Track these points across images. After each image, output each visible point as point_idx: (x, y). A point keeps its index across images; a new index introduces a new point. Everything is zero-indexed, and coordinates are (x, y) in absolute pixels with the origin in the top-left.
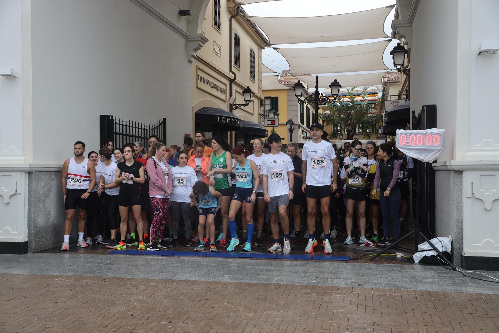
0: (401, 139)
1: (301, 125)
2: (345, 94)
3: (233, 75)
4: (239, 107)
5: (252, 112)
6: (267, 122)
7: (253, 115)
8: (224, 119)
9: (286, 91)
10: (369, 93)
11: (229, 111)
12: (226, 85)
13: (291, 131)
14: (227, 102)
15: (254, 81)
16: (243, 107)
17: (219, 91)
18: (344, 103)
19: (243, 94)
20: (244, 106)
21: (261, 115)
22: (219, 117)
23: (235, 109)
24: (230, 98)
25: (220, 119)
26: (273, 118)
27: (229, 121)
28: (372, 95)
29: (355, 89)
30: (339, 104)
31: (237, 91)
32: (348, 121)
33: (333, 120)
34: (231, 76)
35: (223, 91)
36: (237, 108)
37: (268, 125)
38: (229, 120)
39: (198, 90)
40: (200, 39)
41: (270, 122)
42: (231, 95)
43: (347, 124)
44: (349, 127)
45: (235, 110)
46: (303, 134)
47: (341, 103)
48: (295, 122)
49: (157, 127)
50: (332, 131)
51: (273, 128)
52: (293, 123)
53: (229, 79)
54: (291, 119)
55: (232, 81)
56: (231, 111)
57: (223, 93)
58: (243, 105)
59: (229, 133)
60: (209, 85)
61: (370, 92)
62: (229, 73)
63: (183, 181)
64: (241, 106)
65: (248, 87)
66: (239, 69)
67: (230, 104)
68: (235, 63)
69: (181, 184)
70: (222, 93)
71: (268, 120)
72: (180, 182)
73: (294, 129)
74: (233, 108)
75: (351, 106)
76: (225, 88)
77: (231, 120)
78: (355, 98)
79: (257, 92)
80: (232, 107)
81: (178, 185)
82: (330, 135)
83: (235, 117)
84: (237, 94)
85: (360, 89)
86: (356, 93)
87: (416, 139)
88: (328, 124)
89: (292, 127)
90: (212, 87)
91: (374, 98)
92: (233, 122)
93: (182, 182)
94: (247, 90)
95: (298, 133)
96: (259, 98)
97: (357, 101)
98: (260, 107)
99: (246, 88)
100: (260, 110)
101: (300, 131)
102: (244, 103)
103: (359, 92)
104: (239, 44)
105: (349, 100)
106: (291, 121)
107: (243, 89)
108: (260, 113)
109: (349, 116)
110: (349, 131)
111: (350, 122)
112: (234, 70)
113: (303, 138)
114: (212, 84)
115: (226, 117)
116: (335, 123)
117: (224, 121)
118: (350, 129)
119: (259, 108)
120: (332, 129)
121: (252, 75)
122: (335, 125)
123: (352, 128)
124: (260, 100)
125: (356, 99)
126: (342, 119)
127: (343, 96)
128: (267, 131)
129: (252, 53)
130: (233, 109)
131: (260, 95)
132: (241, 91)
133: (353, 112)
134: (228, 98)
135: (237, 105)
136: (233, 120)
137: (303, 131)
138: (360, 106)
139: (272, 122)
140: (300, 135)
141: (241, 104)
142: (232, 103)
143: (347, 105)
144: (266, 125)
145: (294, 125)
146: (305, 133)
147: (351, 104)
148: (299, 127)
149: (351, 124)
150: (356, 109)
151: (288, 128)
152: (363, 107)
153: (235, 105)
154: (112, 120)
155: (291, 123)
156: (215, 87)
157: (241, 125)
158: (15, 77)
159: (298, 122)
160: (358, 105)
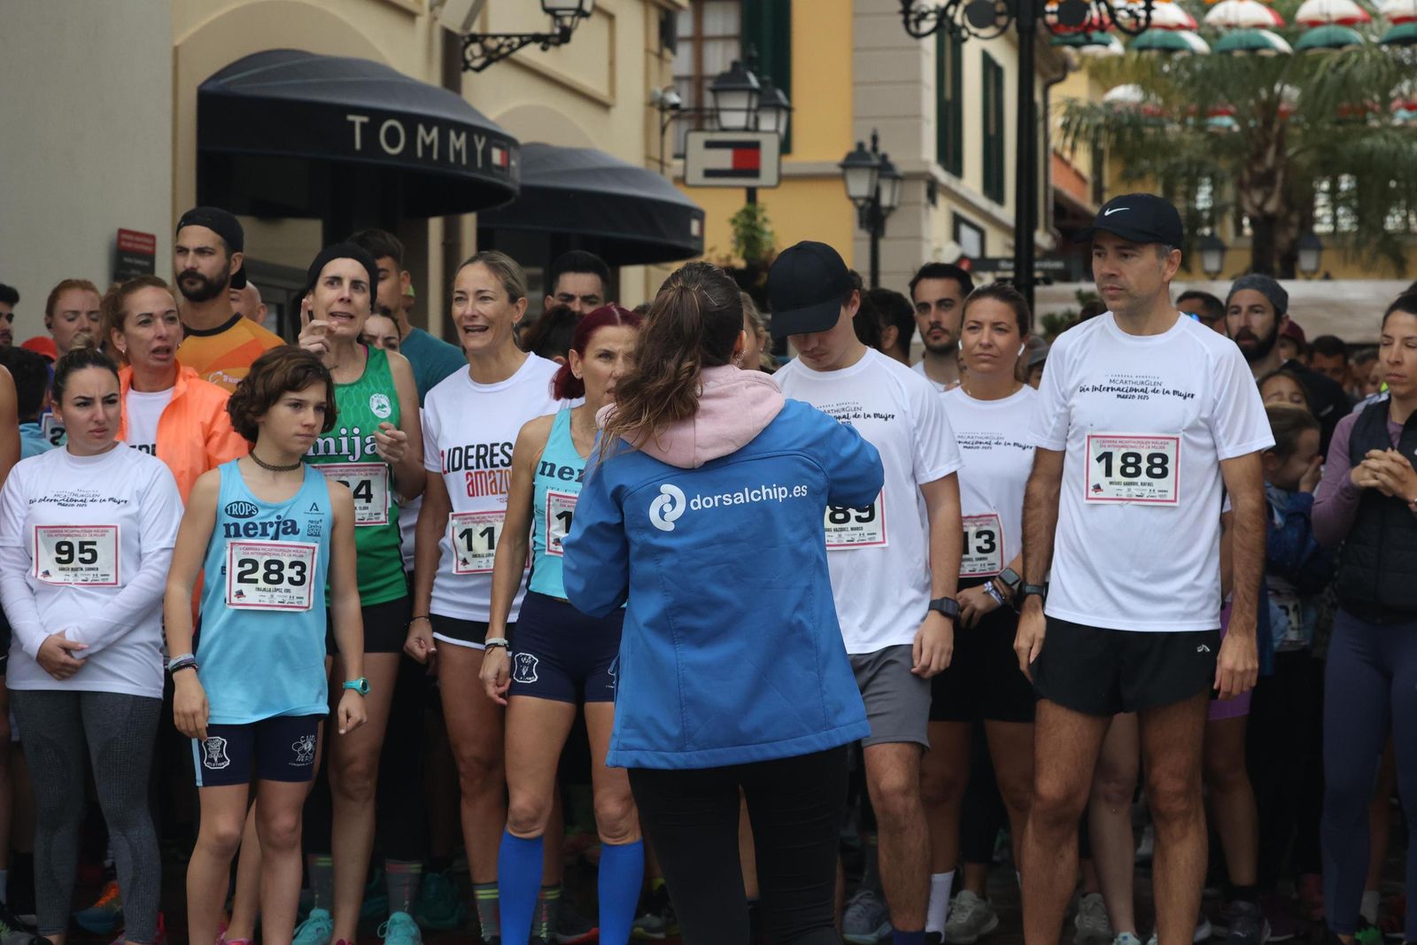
1: (942, 176)
4: (504, 50)
5: (598, 87)
6: (703, 158)
8: (392, 130)
11: (434, 79)
13: (873, 217)
14: (422, 22)
16: (531, 53)
18: (1229, 38)
20: (544, 49)
21: (663, 110)
22: (358, 120)
23: (477, 63)
25: (370, 131)
26: (746, 129)
27: (428, 149)
30: (1197, 43)
32: (1259, 156)
33: (1163, 149)
36: (492, 57)
37: (709, 173)
38: (428, 137)
41: (724, 159)
43: (1251, 173)
44: (1267, 197)
45: (478, 70)
46: (956, 237)
47: (1212, 34)
48: (902, 161)
51: (751, 194)
52: (891, 167)
54: (875, 139)
56: (451, 78)
58: (536, 38)
59: (435, 226)
63: (94, 554)
64: (522, 44)
67: (449, 36)
69: (81, 576)
71: (710, 145)
72: (70, 560)
73: (891, 209)
74: (467, 62)
75: (1282, 56)
77: (444, 139)
80: (458, 53)
81: (57, 576)
83: (471, 121)
89: (878, 191)
92: (458, 154)
93: (88, 556)
95: (925, 236)
97: (1314, 24)
98: (660, 56)
100: (655, 78)
101: (937, 222)
102: (544, 25)
105: (1264, 15)
106: (875, 149)
108: (655, 93)
109: (1268, 124)
110: (1264, 224)
111: (1270, 162)
115: (410, 121)
116: (1177, 166)
118: (1271, 206)
119: (654, 60)
122: (1177, 181)
123: (1287, 200)
124: (659, 6)
125: (1309, 9)
126: (1220, 143)
128: (700, 215)
130: (467, 66)
133: (1291, 93)
135: (495, 37)
136: (458, 142)
137: (957, 221)
138: (1336, 55)
139: (736, 159)
140: (935, 245)
141: (520, 36)
142: (456, 27)
143: (1252, 49)
144: (695, 176)
145: (896, 178)
146: (967, 234)
147: (1281, 44)
148: (933, 189)
149: (1280, 176)
150: (1312, 73)
151: (853, 199)
152: (1356, 63)
153: (478, 39)
155: (874, 168)
157: (517, 175)
159: (925, 158)
160: (1324, 48)
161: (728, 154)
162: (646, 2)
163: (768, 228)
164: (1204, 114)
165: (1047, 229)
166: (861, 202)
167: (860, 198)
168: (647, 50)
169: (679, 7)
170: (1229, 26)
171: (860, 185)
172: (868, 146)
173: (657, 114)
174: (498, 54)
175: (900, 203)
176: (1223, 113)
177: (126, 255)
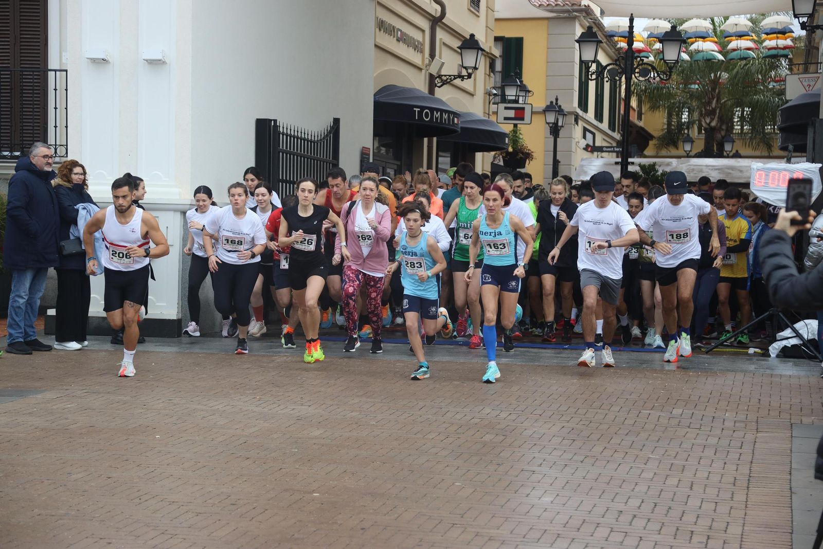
0: (757, 176)
1: (580, 113)
2: (703, 32)
3: (439, 8)
4: (448, 80)
5: (470, 88)
6: (503, 113)
7: (472, 95)
8: (427, 113)
9: (546, 22)
10: (768, 31)
11: (427, 90)
12: (423, 31)
13: (555, 130)
14: (423, 71)
15: (477, 13)
16: (458, 82)
17: (411, 48)
18: (699, 57)
19: (459, 51)
20: (462, 80)
21: (490, 95)
22: (417, 110)
23: (439, 85)
24: (430, 61)
25: (420, 113)
27: (437, 119)
28: (775, 35)
29: (732, 20)
31: (445, 44)
32: (709, 103)
33: (670, 96)
34: (435, 9)
35: (418, 47)
36: (444, 83)
37: (506, 119)
38: (437, 115)
39: (378, 50)
41: (511, 114)
42: (432, 55)
43: (705, 110)
44: (712, 120)
45: (439, 87)
46: (584, 137)
47: (692, 54)
48: (566, 107)
49: (327, 135)
50: (666, 127)
51: (515, 126)
52: (562, 110)
53: (431, 18)
54: (557, 100)
55: (436, 21)
56: (431, 91)
57: (418, 51)
58: (459, 76)
60: (394, 37)
61: (771, 29)
62: (429, 2)
64: (455, 79)
65: (472, 36)
67: (431, 76)
70: (415, 50)
71: (506, 108)
73: (562, 126)
74: (436, 84)
75: (721, 62)
76: (421, 40)
77: (441, 115)
78: (730, 41)
79: (484, 41)
80: (433, 81)
82: (659, 138)
83: (450, 110)
84: (444, 49)
85: (742, 21)
86: (732, 30)
87: (779, 177)
88: (654, 107)
89: (558, 119)
90: (398, 40)
91: (782, 43)
92: (445, 120)
94: (470, 44)
95: (573, 137)
96: (487, 53)
97: (734, 50)
98: (489, 76)
99: (468, 37)
101: (578, 131)
103: (739, 29)
106: (557, 104)
107: (460, 39)
108: (488, 89)
109: (714, 89)
110: (710, 132)
111: (714, 105)
113: (587, 148)
114: (399, 33)
115: (432, 110)
116: (674, 103)
117: (427, 117)
118: (713, 124)
119: (487, 77)
120: (665, 120)
122: (673, 111)
123: (721, 119)
124: (490, 58)
125: (732, 45)
126: (692, 95)
127: (696, 38)
128: (504, 134)
130: (436, 86)
131: (490, 47)
132: (456, 44)
133: (725, 75)
134: (427, 61)
135: (445, 76)
136: (445, 116)
137: (585, 130)
138: (744, 62)
139: (516, 114)
140: (577, 140)
141: (454, 76)
142: (435, 73)
143: (709, 60)
144: (501, 119)
145: (564, 115)
146: (589, 136)
147: (721, 57)
148: (577, 118)
149: (718, 111)
150: (733, 69)
151: (548, 123)
152: (752, 65)
153: (440, 76)
154: (276, 127)
155: (556, 111)
156: (403, 39)
157: (460, 126)
158: (164, 63)
159: (574, 106)
160: (739, 59)
161: (513, 112)
162: (485, 56)
163: (521, 137)
164: (687, 82)
165: (619, 132)
166: (551, 125)
167: (551, 123)
168: (485, 74)
169: (496, 57)
170: (699, 52)
171: (551, 118)
172: (554, 102)
173: (488, 96)
174: (447, 81)
175: (565, 124)
176: (695, 83)
177: (364, 154)
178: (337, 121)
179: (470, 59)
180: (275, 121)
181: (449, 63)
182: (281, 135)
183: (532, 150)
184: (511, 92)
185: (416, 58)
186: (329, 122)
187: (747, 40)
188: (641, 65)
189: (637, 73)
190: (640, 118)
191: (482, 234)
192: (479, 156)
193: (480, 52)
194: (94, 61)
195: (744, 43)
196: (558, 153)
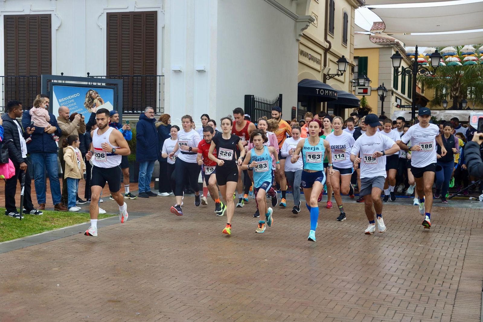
1: (394, 90)
2: (452, 53)
3: (328, 44)
4: (332, 76)
5: (343, 80)
6: (358, 91)
8: (322, 91)
9: (378, 50)
11: (322, 81)
12: (321, 55)
13: (382, 98)
14: (321, 73)
15: (346, 46)
16: (337, 77)
17: (315, 62)
18: (450, 64)
19: (337, 63)
20: (338, 76)
21: (352, 83)
22: (317, 90)
23: (328, 78)
24: (324, 68)
26: (364, 86)
29: (466, 47)
30: (444, 64)
31: (331, 60)
32: (455, 85)
33: (437, 82)
34: (326, 45)
35: (318, 62)
36: (330, 78)
37: (359, 93)
38: (327, 92)
39: (300, 64)
40: (308, 20)
42: (325, 65)
43: (453, 88)
44: (457, 93)
45: (328, 79)
46: (396, 101)
47: (446, 63)
48: (387, 88)
49: (276, 102)
50: (435, 96)
51: (364, 96)
52: (386, 89)
53: (325, 49)
54: (383, 84)
55: (327, 51)
56: (325, 81)
60: (307, 58)
62: (323, 42)
64: (335, 76)
65: (343, 56)
66: (333, 35)
67: (324, 75)
68: (330, 30)
70: (317, 63)
71: (359, 89)
73: (386, 96)
74: (326, 78)
75: (460, 66)
76: (320, 59)
77: (329, 92)
78: (465, 57)
79: (349, 58)
82: (432, 101)
83: (332, 89)
84: (331, 63)
85: (470, 48)
86: (465, 52)
88: (429, 87)
89: (384, 93)
90: (309, 59)
92: (330, 94)
94: (342, 60)
95: (391, 101)
96: (351, 64)
97: (467, 61)
98: (351, 74)
99: (341, 57)
100: (350, 77)
101: (393, 98)
103: (469, 51)
104: (334, 9)
105: (457, 59)
106: (383, 86)
107: (337, 58)
108: (351, 80)
109: (457, 79)
110: (455, 99)
111: (457, 86)
112: (329, 39)
113: (397, 106)
114: (310, 56)
115: (324, 90)
116: (439, 85)
117: (322, 93)
118: (457, 95)
119: (351, 75)
120: (435, 93)
121: (345, 40)
122: (439, 89)
123: (461, 92)
124: (352, 66)
125: (466, 59)
127: (448, 55)
128: (360, 101)
129: (345, 16)
131: (352, 61)
132: (336, 60)
133: (462, 72)
134: (322, 68)
135: (331, 74)
137: (397, 98)
138: (471, 66)
139: (364, 91)
140: (393, 102)
141: (335, 74)
142: (326, 73)
143: (454, 66)
144: (357, 93)
145: (387, 91)
146: (398, 101)
147: (460, 64)
148: (393, 93)
149: (459, 89)
150: (466, 69)
151: (379, 95)
152: (476, 67)
153: (328, 75)
154: (253, 98)
155: (383, 89)
156: (312, 58)
157: (337, 97)
158: (205, 71)
159: (391, 87)
160: (469, 65)
161: (362, 90)
162: (349, 65)
163: (366, 101)
164: (444, 75)
165: (412, 98)
167: (380, 95)
168: (350, 73)
169: (355, 66)
170: (450, 62)
171: (380, 93)
173: (351, 83)
174: (332, 77)
176: (449, 76)
177: (293, 110)
178: (281, 96)
179: (342, 67)
180: (253, 96)
181: (333, 69)
182: (256, 102)
183: (371, 107)
184: (362, 81)
185: (318, 67)
186: (277, 96)
187: (473, 56)
188: (421, 68)
189: (419, 72)
190: (423, 92)
191: (306, 149)
192: (347, 110)
193: (347, 64)
194: (176, 71)
195: (471, 58)
196: (383, 108)
